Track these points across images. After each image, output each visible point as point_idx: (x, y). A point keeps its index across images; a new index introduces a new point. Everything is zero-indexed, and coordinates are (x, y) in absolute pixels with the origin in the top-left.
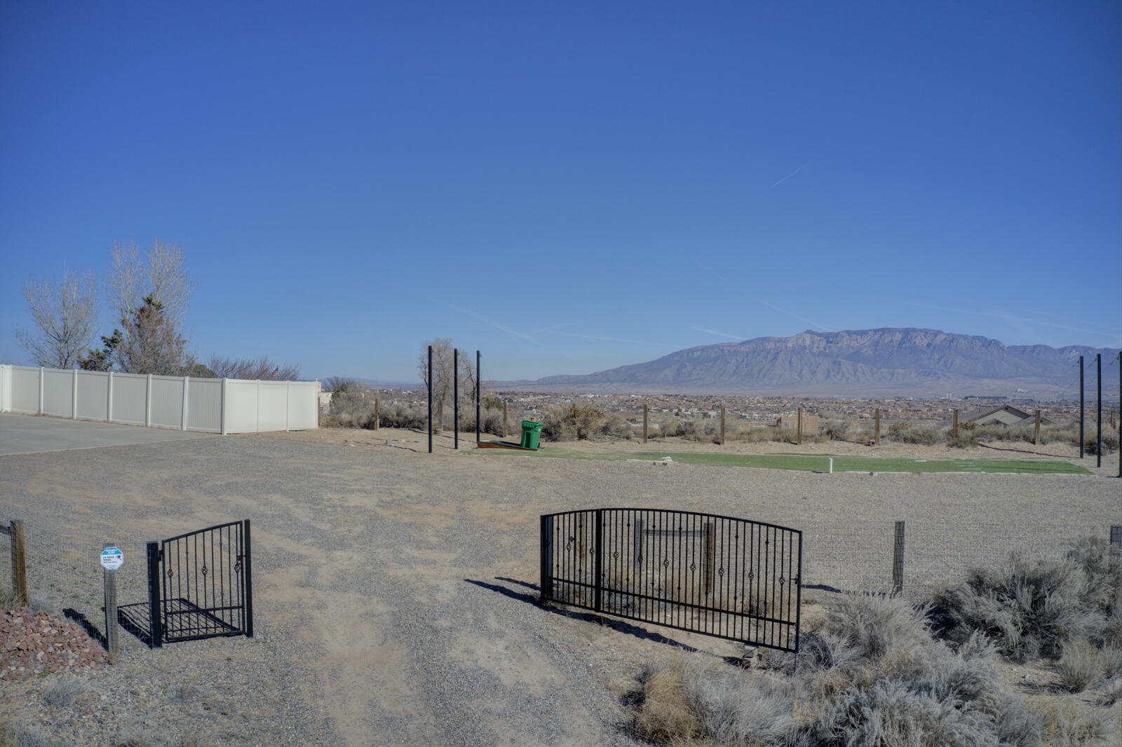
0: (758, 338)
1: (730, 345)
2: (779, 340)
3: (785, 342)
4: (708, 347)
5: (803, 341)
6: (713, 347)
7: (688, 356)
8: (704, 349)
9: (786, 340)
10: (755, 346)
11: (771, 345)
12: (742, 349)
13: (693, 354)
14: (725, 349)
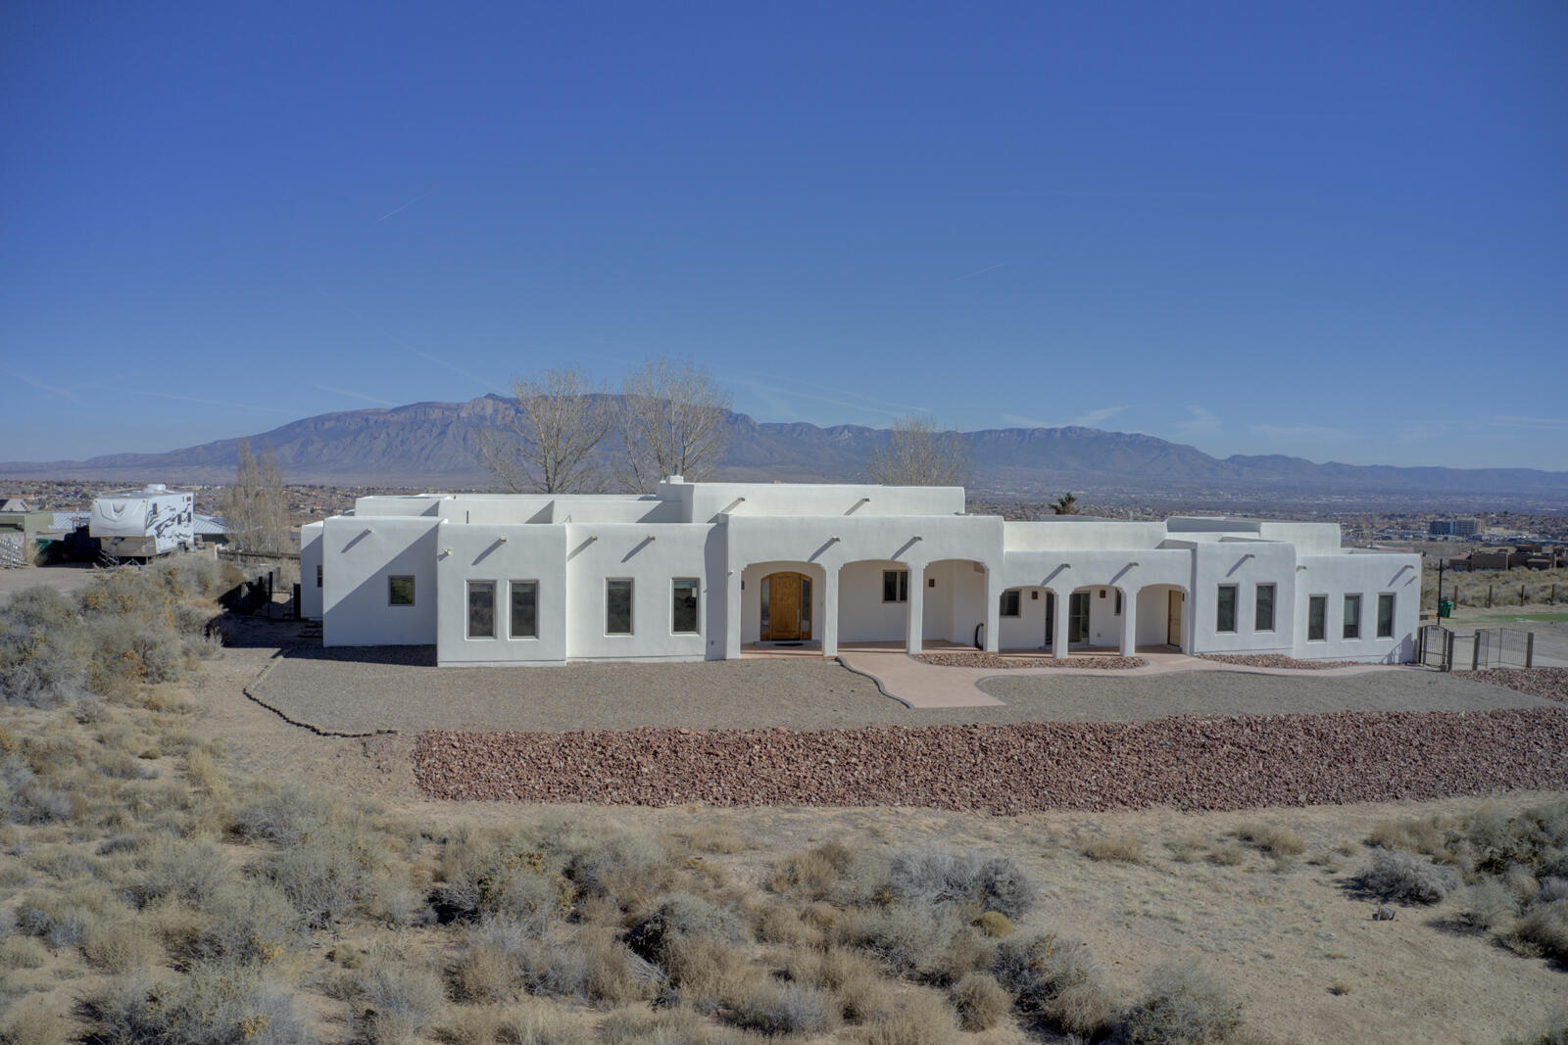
0: (419, 404)
1: (378, 412)
2: (448, 407)
3: (456, 410)
4: (346, 414)
5: (483, 409)
6: (353, 414)
7: (315, 428)
8: (339, 418)
9: (459, 407)
10: (413, 415)
11: (436, 414)
12: (395, 418)
13: (323, 424)
14: (370, 417)
